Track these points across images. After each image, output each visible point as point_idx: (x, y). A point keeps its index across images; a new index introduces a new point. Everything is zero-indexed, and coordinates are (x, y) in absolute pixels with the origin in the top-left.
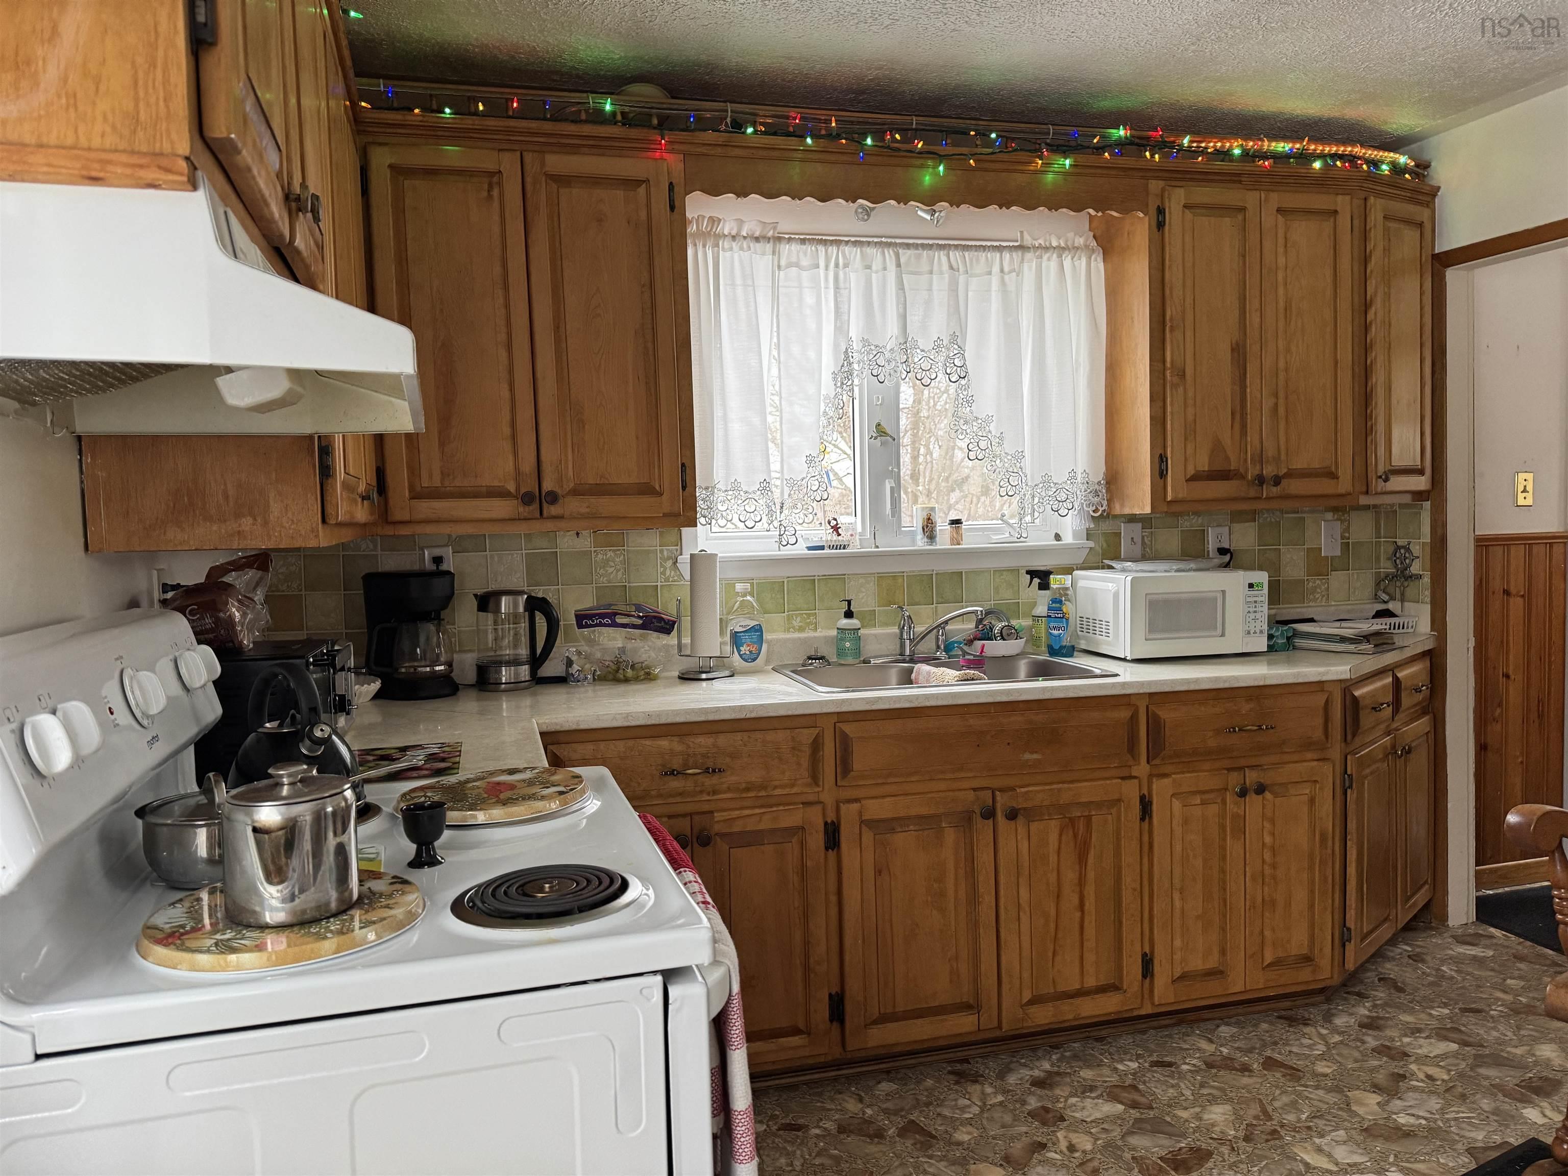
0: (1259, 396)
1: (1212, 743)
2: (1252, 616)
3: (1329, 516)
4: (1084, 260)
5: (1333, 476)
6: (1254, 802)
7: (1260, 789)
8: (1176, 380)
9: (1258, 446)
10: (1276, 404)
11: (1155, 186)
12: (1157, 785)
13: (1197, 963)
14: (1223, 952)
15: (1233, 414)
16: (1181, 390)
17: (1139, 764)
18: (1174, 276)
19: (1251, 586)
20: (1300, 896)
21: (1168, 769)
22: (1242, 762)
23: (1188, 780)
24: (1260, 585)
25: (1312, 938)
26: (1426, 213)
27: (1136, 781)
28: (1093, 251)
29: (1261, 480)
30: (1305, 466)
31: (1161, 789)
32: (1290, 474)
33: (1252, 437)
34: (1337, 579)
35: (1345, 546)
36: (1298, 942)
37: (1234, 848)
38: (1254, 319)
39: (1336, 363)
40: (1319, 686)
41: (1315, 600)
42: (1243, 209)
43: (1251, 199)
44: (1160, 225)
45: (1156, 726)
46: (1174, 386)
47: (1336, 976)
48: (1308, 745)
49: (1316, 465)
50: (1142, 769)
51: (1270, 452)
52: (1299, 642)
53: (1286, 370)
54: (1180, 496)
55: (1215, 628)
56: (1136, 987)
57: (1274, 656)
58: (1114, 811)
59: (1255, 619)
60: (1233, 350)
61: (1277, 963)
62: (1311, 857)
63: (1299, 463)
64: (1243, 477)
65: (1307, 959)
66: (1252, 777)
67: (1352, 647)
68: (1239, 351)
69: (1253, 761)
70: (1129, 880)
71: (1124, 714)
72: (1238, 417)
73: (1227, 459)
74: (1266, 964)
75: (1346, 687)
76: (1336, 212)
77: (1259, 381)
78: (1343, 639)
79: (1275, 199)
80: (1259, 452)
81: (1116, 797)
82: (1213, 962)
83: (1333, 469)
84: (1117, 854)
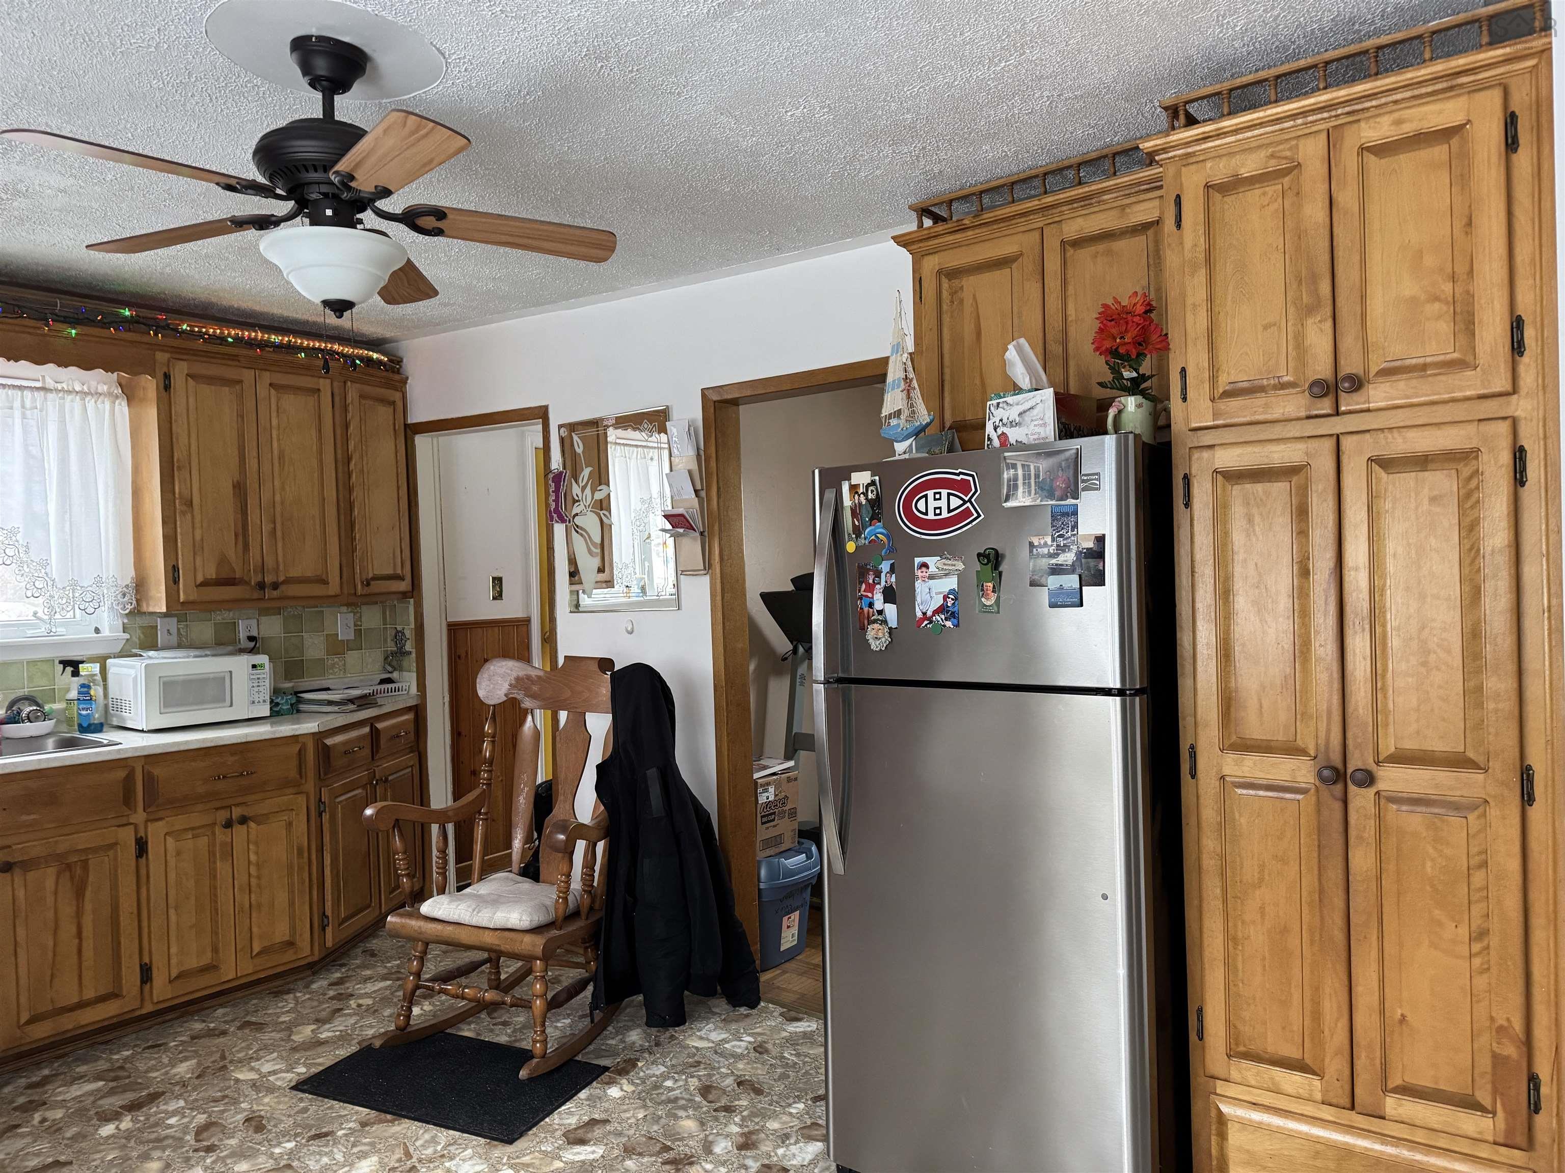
0: (259, 522)
1: (201, 789)
2: (256, 689)
3: (344, 609)
4: (107, 405)
5: (324, 582)
6: (240, 831)
7: (243, 820)
8: (184, 508)
9: (260, 560)
10: (275, 528)
11: (161, 357)
12: (151, 827)
13: (193, 963)
14: (215, 950)
15: (236, 535)
16: (189, 516)
17: (135, 812)
18: (180, 428)
19: (254, 666)
20: (282, 898)
21: (161, 814)
22: (231, 802)
23: (180, 822)
24: (262, 666)
25: (293, 928)
26: (397, 396)
27: (132, 827)
28: (117, 397)
29: (261, 586)
30: (300, 575)
31: (155, 832)
32: (288, 581)
33: (254, 552)
34: (352, 657)
35: (358, 632)
36: (281, 932)
37: (223, 868)
38: (252, 463)
39: (324, 499)
40: (295, 738)
41: (334, 673)
42: (240, 382)
43: (248, 375)
44: (167, 387)
45: (150, 781)
46: (183, 513)
47: (316, 952)
48: (285, 784)
49: (309, 574)
50: (139, 816)
51: (270, 562)
52: (303, 707)
53: (282, 503)
54: (191, 598)
55: (224, 700)
56: (135, 991)
57: (273, 719)
58: (111, 853)
59: (259, 692)
60: (234, 487)
61: (264, 951)
62: (290, 867)
63: (295, 573)
64: (247, 583)
65: (290, 944)
66: (237, 812)
67: (336, 708)
68: (239, 488)
69: (240, 800)
70: (127, 905)
71: (121, 774)
72: (241, 538)
73: (235, 571)
74: (254, 953)
75: (318, 737)
76: (319, 390)
77: (258, 511)
78: (330, 703)
79: (267, 377)
80: (260, 564)
81: (113, 841)
82: (207, 959)
83: (324, 577)
84: (114, 887)
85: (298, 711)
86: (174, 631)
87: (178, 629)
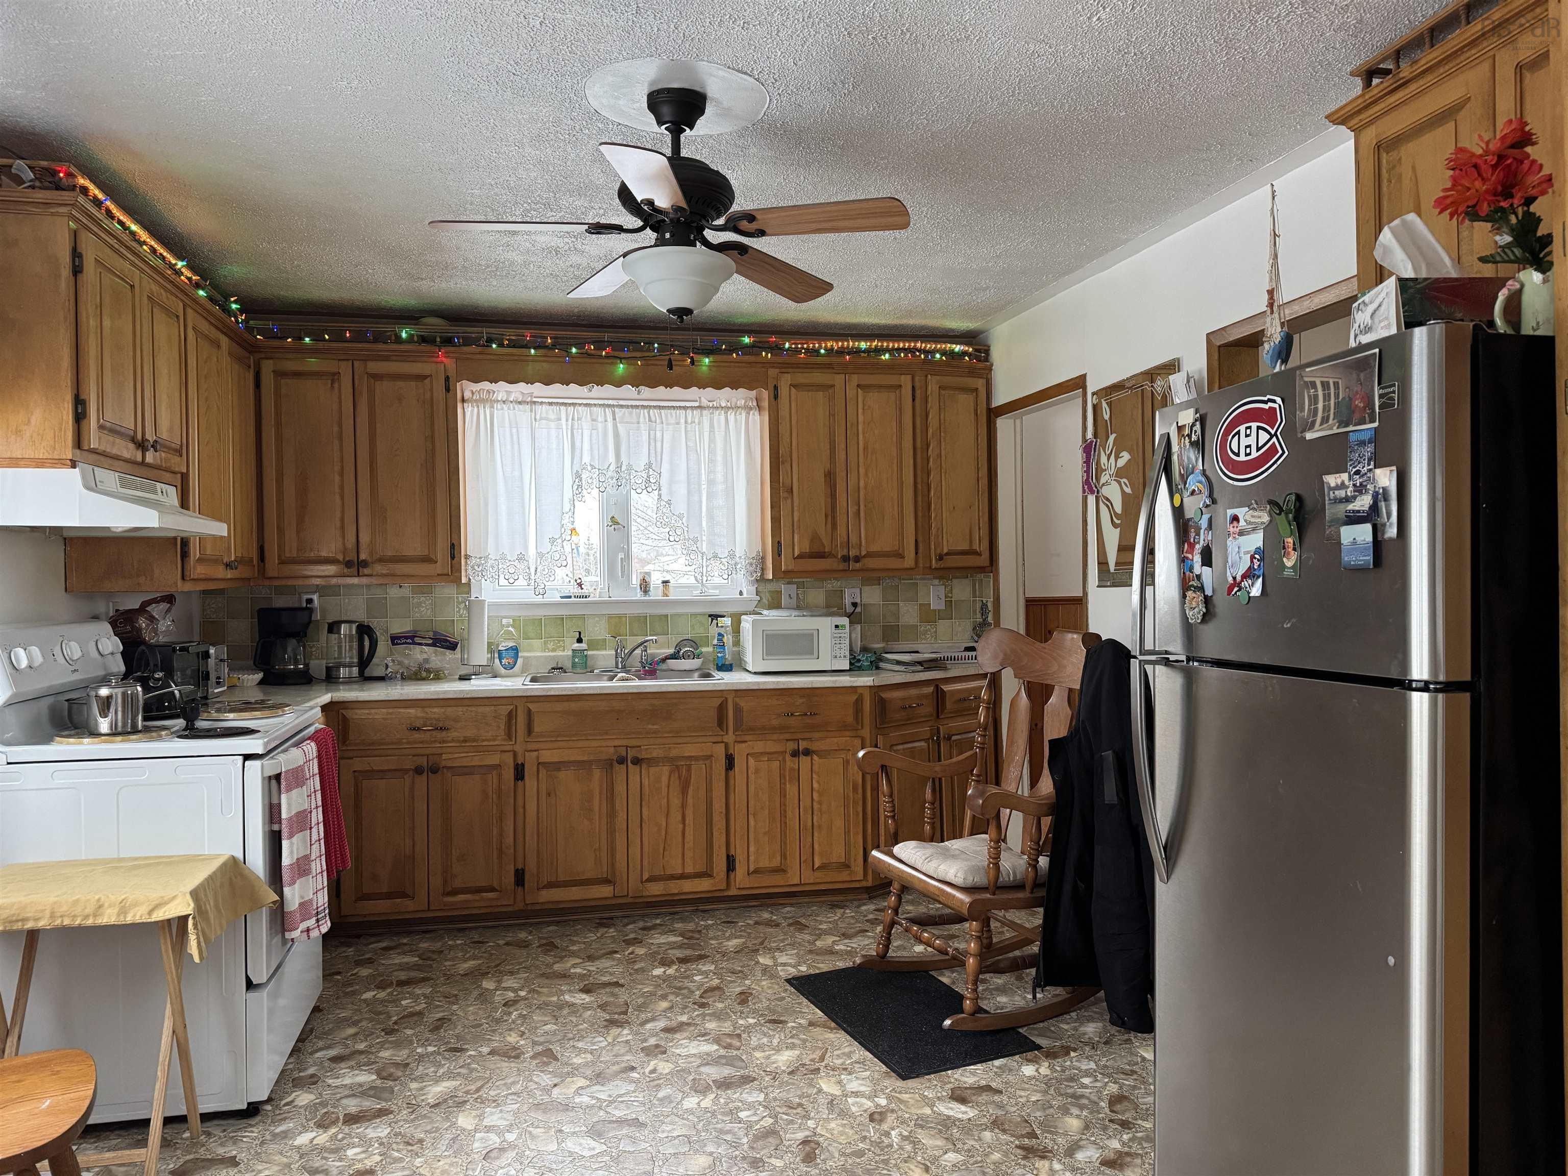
0: (845, 505)
1: (775, 722)
2: (838, 646)
3: (936, 582)
5: (902, 557)
6: (805, 761)
7: (807, 752)
8: (786, 495)
9: (846, 537)
10: (859, 510)
11: (772, 372)
12: (737, 746)
13: (765, 863)
14: (784, 856)
15: (826, 516)
16: (789, 501)
17: (727, 733)
18: (784, 429)
19: (837, 627)
20: (839, 823)
21: (747, 738)
22: (799, 736)
23: (759, 747)
24: (844, 626)
25: (848, 853)
26: (980, 383)
27: (723, 745)
28: (751, 409)
29: (846, 559)
30: (879, 549)
31: (740, 752)
32: (869, 555)
33: (841, 531)
34: (943, 626)
35: (949, 603)
36: (838, 854)
37: (791, 790)
38: (841, 456)
39: (902, 483)
40: (854, 689)
41: (926, 639)
42: (833, 386)
43: (838, 380)
44: (776, 397)
45: (738, 710)
46: (786, 498)
47: (870, 878)
48: (844, 727)
49: (887, 549)
50: (730, 738)
51: (854, 539)
52: (882, 665)
53: (865, 488)
54: (790, 568)
55: (813, 654)
56: (723, 874)
57: (852, 673)
58: (708, 762)
59: (840, 649)
60: (825, 476)
61: (823, 867)
62: (845, 798)
63: (874, 548)
64: (836, 557)
65: (846, 866)
66: (803, 745)
67: (902, 668)
68: (830, 476)
69: (807, 735)
70: (719, 806)
71: (716, 702)
72: (830, 518)
73: (823, 546)
74: (816, 866)
75: (876, 690)
76: (901, 386)
77: (845, 495)
78: (899, 663)
79: (855, 379)
80: (846, 540)
81: (709, 753)
82: (776, 862)
83: (900, 551)
84: (709, 790)
85: (878, 668)
86: (794, 596)
87: (797, 594)
